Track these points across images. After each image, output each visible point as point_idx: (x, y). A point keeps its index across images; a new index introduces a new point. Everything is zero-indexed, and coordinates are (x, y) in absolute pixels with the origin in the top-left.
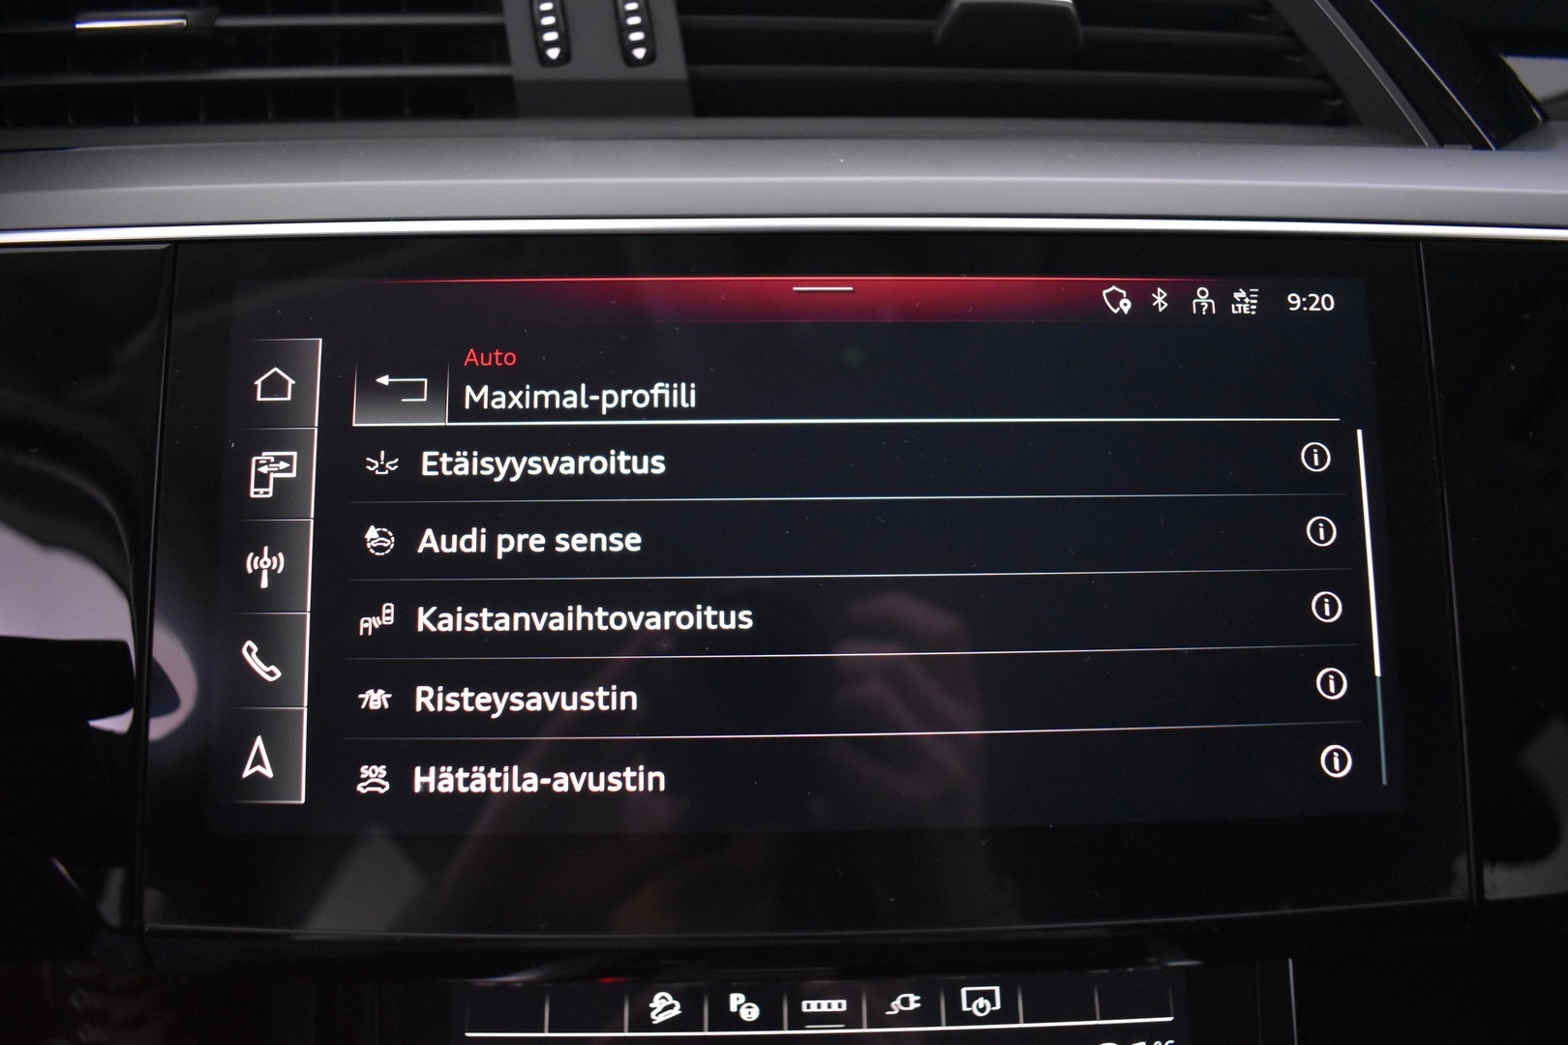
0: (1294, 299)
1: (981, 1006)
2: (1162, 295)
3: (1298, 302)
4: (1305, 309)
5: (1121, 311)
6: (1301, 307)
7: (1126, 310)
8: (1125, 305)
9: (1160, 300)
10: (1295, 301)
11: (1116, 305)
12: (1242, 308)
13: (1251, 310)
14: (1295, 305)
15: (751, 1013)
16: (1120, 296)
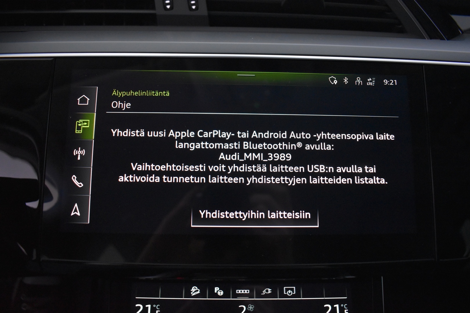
0: (386, 81)
1: (290, 293)
2: (346, 79)
3: (387, 82)
4: (389, 84)
5: (334, 83)
6: (388, 84)
7: (336, 83)
8: (336, 82)
9: (346, 80)
10: (386, 82)
11: (333, 82)
12: (370, 83)
13: (373, 84)
14: (386, 83)
15: (221, 293)
16: (334, 79)
